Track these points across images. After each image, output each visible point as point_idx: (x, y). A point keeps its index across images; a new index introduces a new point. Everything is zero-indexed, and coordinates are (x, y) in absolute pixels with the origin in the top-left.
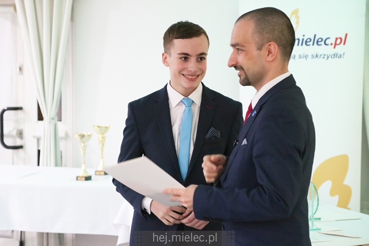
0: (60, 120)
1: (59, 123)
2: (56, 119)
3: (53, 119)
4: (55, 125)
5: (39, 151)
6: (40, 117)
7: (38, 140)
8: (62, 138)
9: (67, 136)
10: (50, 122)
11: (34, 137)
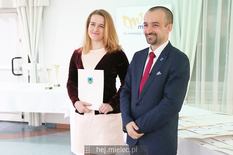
0: (38, 63)
1: (38, 64)
2: (36, 62)
3: (35, 62)
4: (36, 65)
5: (29, 76)
6: (29, 62)
7: (29, 71)
8: (39, 71)
9: (41, 70)
10: (34, 64)
11: (27, 70)
